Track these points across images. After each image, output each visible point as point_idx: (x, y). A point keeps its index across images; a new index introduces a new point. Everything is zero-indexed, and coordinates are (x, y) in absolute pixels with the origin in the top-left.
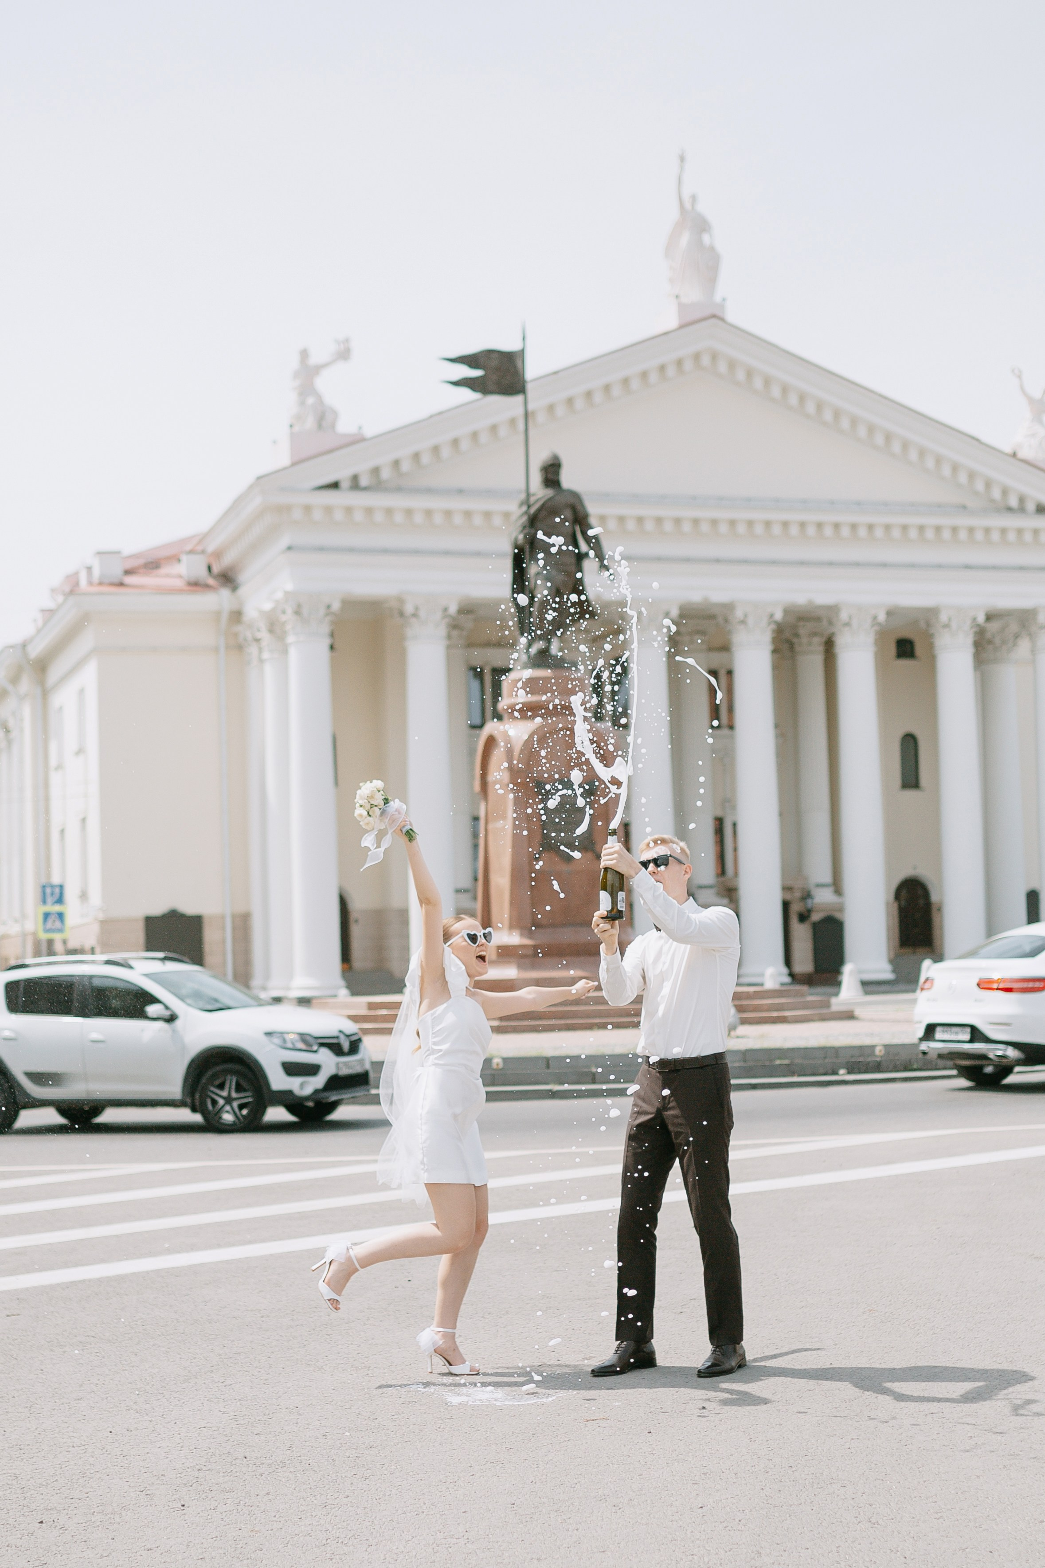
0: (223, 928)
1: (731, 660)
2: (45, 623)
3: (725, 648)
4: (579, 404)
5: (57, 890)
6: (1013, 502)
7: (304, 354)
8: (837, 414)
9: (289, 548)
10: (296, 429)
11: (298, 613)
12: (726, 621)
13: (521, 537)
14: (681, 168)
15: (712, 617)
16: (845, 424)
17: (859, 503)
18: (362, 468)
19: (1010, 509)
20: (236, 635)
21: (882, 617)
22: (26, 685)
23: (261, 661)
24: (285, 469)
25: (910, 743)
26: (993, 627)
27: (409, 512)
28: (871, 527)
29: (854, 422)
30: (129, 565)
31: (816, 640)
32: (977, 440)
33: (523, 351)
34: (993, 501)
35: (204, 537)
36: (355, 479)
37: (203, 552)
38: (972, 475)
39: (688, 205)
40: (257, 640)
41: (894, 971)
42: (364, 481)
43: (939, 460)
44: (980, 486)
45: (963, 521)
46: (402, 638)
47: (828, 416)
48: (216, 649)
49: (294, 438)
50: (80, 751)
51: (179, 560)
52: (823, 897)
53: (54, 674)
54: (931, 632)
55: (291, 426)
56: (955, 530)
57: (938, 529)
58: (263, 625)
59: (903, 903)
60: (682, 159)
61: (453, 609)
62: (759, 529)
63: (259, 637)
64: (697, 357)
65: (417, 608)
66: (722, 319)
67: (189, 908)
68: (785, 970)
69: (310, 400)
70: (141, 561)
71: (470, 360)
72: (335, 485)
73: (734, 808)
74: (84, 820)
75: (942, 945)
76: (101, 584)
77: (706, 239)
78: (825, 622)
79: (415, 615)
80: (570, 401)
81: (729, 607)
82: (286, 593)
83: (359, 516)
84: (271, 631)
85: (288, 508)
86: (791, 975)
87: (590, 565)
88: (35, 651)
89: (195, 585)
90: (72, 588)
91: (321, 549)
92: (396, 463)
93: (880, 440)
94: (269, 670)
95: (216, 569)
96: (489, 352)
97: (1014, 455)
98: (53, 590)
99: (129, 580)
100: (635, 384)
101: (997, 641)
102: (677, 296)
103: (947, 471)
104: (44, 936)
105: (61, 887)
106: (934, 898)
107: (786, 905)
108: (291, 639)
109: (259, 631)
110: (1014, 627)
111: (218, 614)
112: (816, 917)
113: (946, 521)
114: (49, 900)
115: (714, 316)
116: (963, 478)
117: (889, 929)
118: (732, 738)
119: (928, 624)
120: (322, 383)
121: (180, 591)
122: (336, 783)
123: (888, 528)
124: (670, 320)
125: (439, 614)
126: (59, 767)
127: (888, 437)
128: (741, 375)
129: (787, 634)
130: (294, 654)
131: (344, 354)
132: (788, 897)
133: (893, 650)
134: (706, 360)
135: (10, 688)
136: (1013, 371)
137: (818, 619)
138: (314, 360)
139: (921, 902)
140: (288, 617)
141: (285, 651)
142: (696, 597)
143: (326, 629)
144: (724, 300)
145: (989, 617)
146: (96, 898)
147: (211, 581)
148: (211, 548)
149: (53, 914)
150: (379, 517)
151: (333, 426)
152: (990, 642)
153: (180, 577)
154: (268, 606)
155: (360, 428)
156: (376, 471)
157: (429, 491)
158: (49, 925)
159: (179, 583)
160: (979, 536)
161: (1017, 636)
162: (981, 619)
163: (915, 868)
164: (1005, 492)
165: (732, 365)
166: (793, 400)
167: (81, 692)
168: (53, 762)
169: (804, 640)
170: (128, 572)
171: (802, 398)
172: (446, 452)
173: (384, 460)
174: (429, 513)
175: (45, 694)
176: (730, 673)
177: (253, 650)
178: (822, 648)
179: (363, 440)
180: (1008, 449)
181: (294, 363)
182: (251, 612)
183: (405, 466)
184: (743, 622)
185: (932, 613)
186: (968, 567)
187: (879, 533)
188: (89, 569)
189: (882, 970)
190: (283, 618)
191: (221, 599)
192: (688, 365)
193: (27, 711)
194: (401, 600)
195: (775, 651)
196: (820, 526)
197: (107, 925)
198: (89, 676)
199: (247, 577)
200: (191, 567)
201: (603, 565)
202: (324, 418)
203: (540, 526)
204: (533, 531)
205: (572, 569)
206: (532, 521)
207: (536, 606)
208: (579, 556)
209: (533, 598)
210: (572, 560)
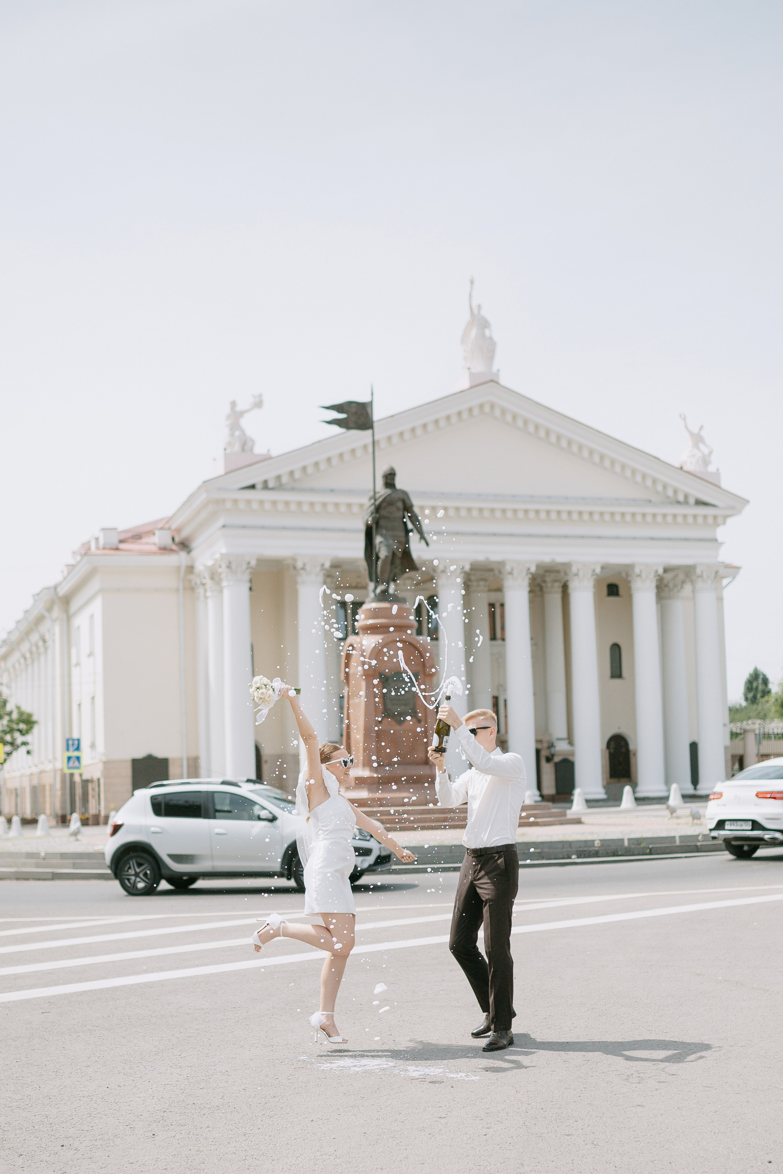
0: (182, 766)
1: (503, 597)
2: (69, 573)
3: (499, 589)
4: (407, 436)
5: (76, 742)
6: (681, 498)
7: (233, 404)
8: (570, 443)
9: (224, 526)
10: (228, 451)
11: (229, 567)
12: (500, 572)
13: (370, 519)
14: (472, 288)
15: (491, 570)
16: (575, 449)
17: (584, 499)
18: (270, 476)
19: (678, 502)
20: (190, 581)
21: (598, 570)
22: (56, 612)
23: (206, 597)
24: (221, 476)
25: (616, 650)
26: (669, 576)
27: (299, 504)
28: (591, 514)
29: (580, 447)
30: (122, 537)
31: (557, 584)
32: (658, 459)
33: (371, 403)
34: (668, 497)
35: (170, 519)
36: (265, 482)
37: (169, 529)
38: (655, 481)
39: (476, 311)
40: (204, 584)
41: (606, 793)
42: (271, 484)
43: (634, 472)
44: (660, 488)
45: (650, 510)
46: (295, 583)
47: (564, 444)
48: (177, 590)
50: (91, 654)
51: (154, 534)
52: (562, 747)
53: (75, 605)
54: (629, 580)
55: (225, 449)
56: (644, 515)
57: (633, 515)
58: (207, 575)
59: (612, 750)
60: (472, 282)
61: (327, 565)
62: (521, 515)
63: (204, 582)
64: (481, 406)
65: (304, 564)
66: (497, 383)
67: (160, 754)
68: (537, 793)
69: (237, 433)
70: (130, 535)
71: (338, 408)
72: (253, 487)
73: (505, 690)
74: (93, 698)
75: (636, 777)
76: (104, 548)
77: (487, 332)
78: (562, 574)
79: (303, 569)
80: (401, 434)
81: (502, 564)
82: (222, 555)
83: (268, 506)
84: (212, 578)
85: (223, 501)
86: (541, 796)
87: (413, 536)
88: (62, 591)
89: (164, 549)
90: (86, 551)
91: (244, 527)
92: (292, 473)
93: (596, 459)
94: (210, 603)
95: (177, 540)
96: (350, 403)
97: (681, 468)
98: (74, 553)
99: (122, 546)
100: (442, 423)
101: (671, 585)
102: (469, 368)
103: (639, 478)
104: (67, 771)
105: (79, 740)
106: (631, 747)
107: (538, 752)
108: (224, 583)
109: (204, 578)
110: (681, 576)
111: (179, 568)
112: (557, 759)
113: (638, 510)
114: (71, 748)
115: (492, 381)
116: (649, 483)
117: (603, 767)
118: (504, 646)
119: (627, 575)
120: (244, 422)
121: (154, 553)
123: (602, 514)
124: (464, 383)
125: (318, 568)
126: (78, 664)
127: (602, 457)
128: (509, 418)
129: (539, 581)
130: (226, 593)
131: (259, 404)
132: (539, 747)
133: (605, 591)
134: (487, 409)
135: (46, 614)
136: (680, 415)
137: (558, 572)
138: (239, 408)
139: (623, 750)
140: (223, 569)
141: (221, 591)
142: (481, 557)
143: (247, 577)
144: (498, 371)
145: (666, 570)
146: (100, 747)
147: (174, 547)
148: (174, 526)
149: (73, 757)
150: (280, 507)
151: (251, 449)
152: (666, 586)
153: (155, 544)
154: (210, 563)
155: (269, 451)
156: (279, 478)
157: (312, 490)
158: (71, 764)
159: (154, 548)
160: (659, 519)
161: (683, 582)
162: (661, 571)
163: (619, 728)
164: (675, 492)
165: (504, 412)
166: (542, 434)
167: (92, 617)
168: (74, 661)
169: (549, 585)
170: (121, 541)
171: (548, 433)
172: (323, 466)
173: (284, 471)
174: (312, 504)
175: (69, 618)
176: (502, 605)
177: (201, 590)
178: (560, 590)
179: (271, 458)
180: (677, 465)
181: (227, 410)
182: (199, 567)
183: (297, 475)
184: (511, 573)
185: (630, 567)
186: (652, 539)
187: (596, 517)
188: (97, 539)
189: (598, 792)
190: (220, 570)
191: (181, 558)
192: (476, 412)
193: (57, 629)
194: (294, 559)
195: (530, 592)
196: (559, 512)
197: (108, 765)
198: (96, 607)
199: (197, 545)
200: (161, 538)
201: (422, 537)
202: (246, 444)
203: (383, 512)
204: (378, 515)
205: (403, 539)
206: (378, 509)
207: (380, 563)
208: (407, 531)
209: (378, 558)
210: (402, 534)
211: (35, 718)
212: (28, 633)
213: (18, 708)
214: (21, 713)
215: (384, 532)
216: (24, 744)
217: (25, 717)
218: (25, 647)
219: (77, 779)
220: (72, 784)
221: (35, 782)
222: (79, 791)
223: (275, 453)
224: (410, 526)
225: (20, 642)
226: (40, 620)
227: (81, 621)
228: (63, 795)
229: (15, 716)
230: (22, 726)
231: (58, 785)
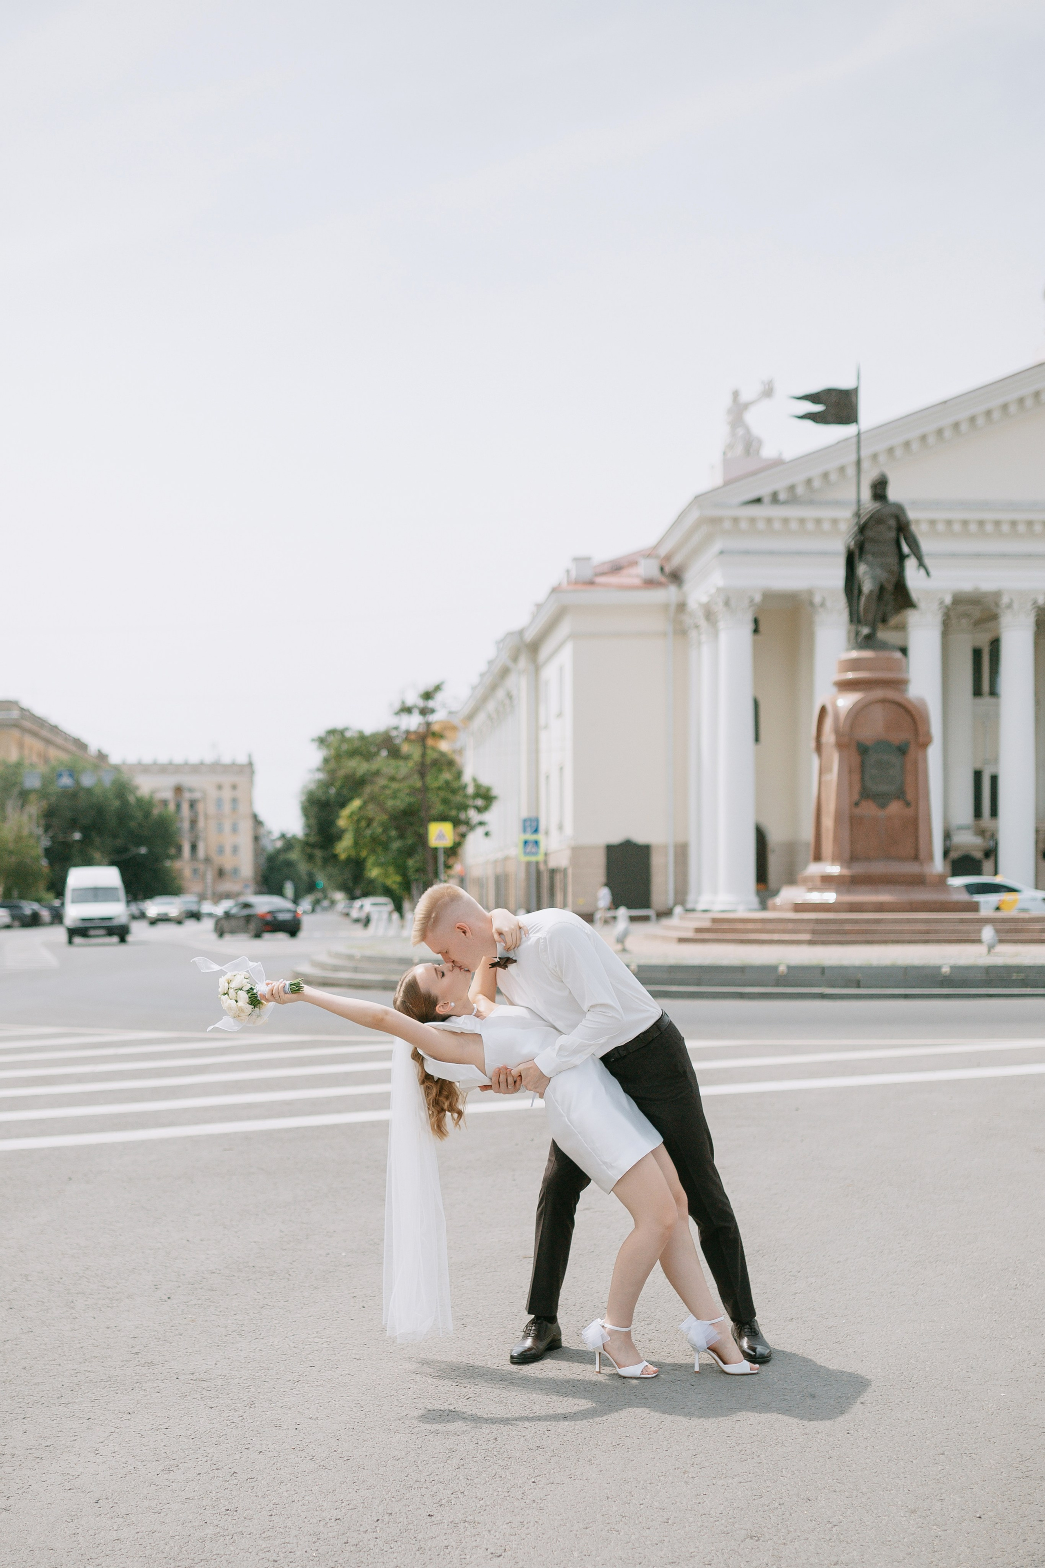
0: (667, 855)
2: (536, 614)
4: (964, 427)
5: (534, 823)
7: (736, 394)
9: (722, 552)
10: (729, 455)
11: (727, 603)
13: (853, 543)
18: (780, 485)
20: (681, 622)
22: (523, 662)
23: (699, 643)
24: (718, 488)
27: (802, 521)
30: (600, 568)
33: (855, 391)
35: (657, 546)
36: (775, 495)
37: (657, 556)
40: (697, 626)
42: (782, 496)
46: (811, 623)
48: (666, 634)
49: (727, 462)
50: (560, 715)
51: (638, 564)
53: (545, 651)
55: (724, 453)
58: (701, 614)
63: (698, 624)
65: (823, 599)
67: (640, 838)
69: (740, 432)
70: (610, 566)
71: (813, 398)
72: (758, 501)
74: (561, 769)
76: (577, 583)
80: (956, 425)
82: (719, 588)
83: (777, 525)
84: (707, 618)
85: (721, 520)
88: (529, 636)
89: (650, 583)
90: (557, 587)
91: (747, 553)
92: (809, 482)
94: (706, 650)
95: (667, 569)
96: (829, 392)
99: (600, 580)
104: (529, 859)
105: (538, 821)
108: (721, 625)
109: (698, 618)
111: (667, 606)
114: (529, 829)
120: (750, 417)
121: (637, 588)
122: (757, 739)
126: (546, 727)
130: (723, 637)
131: (768, 393)
135: (512, 666)
140: (719, 608)
141: (716, 634)
143: (750, 616)
146: (569, 830)
147: (663, 579)
148: (663, 551)
149: (531, 841)
150: (794, 526)
151: (758, 452)
153: (638, 576)
154: (704, 599)
155: (779, 454)
156: (792, 488)
158: (528, 850)
167: (561, 669)
168: (542, 721)
170: (599, 574)
172: (850, 471)
173: (799, 478)
175: (537, 669)
177: (693, 634)
179: (783, 463)
182: (692, 604)
183: (817, 484)
188: (569, 572)
190: (716, 608)
191: (669, 594)
193: (524, 684)
194: (810, 592)
197: (577, 851)
198: (566, 656)
199: (690, 576)
200: (648, 568)
201: (921, 564)
202: (751, 445)
203: (869, 533)
204: (862, 538)
205: (895, 568)
206: (862, 529)
207: (863, 599)
208: (902, 557)
209: (860, 592)
210: (893, 560)
211: (495, 792)
212: (493, 688)
213: (475, 780)
214: (478, 786)
215: (870, 558)
216: (481, 823)
217: (482, 792)
218: (491, 706)
219: (542, 867)
220: (539, 873)
221: (499, 870)
222: (545, 882)
223: (788, 455)
224: (906, 549)
225: (484, 699)
226: (505, 672)
227: (550, 673)
228: (528, 886)
229: (470, 790)
230: (479, 802)
231: (522, 875)
